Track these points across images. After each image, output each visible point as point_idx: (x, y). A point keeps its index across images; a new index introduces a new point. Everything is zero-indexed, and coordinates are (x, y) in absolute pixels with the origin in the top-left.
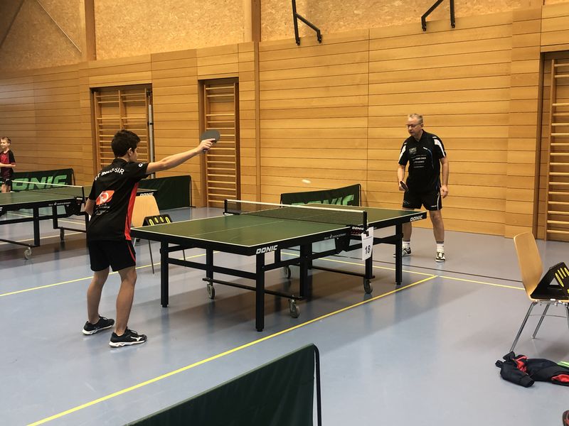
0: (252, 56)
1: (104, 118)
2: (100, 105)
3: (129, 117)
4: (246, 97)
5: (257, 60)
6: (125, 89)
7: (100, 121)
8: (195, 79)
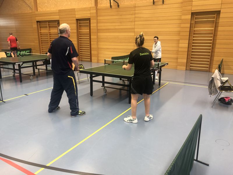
0: (95, 11)
1: (42, 31)
2: (40, 27)
3: (51, 31)
4: (93, 25)
5: (97, 13)
6: (49, 21)
7: (41, 33)
8: (75, 19)
